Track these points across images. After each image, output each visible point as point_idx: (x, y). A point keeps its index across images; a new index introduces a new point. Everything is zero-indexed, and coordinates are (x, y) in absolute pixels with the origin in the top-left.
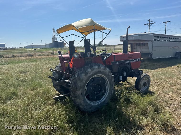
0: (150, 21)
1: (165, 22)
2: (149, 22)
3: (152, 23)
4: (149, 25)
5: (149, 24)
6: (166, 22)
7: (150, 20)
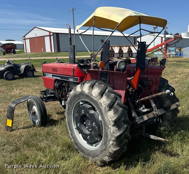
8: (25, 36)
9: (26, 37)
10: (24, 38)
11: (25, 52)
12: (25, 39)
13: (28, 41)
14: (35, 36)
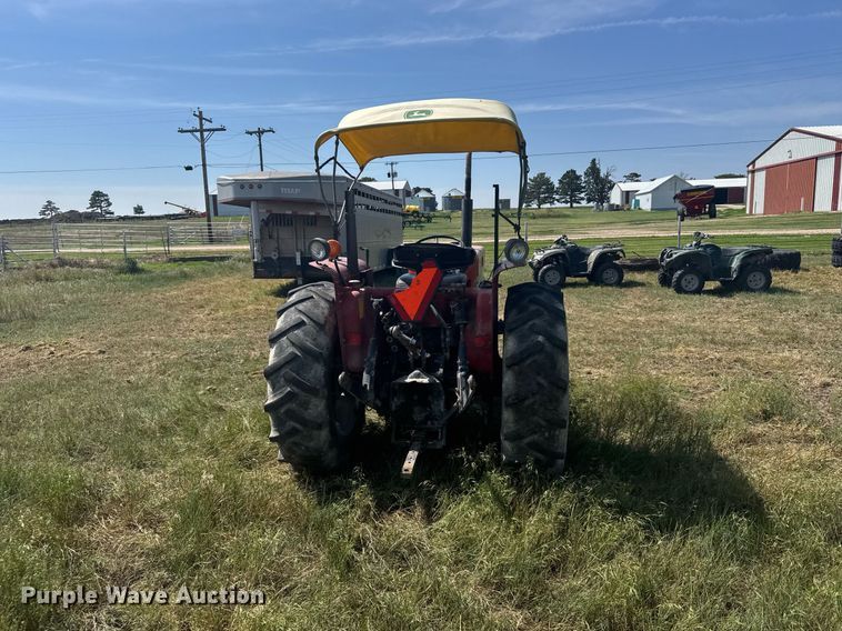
0: (201, 118)
1: (255, 132)
2: (201, 125)
3: (214, 130)
4: (202, 135)
5: (202, 131)
6: (260, 133)
7: (201, 113)
8: (753, 163)
9: (759, 164)
10: (751, 168)
11: (748, 212)
12: (753, 172)
13: (761, 177)
14: (787, 160)
